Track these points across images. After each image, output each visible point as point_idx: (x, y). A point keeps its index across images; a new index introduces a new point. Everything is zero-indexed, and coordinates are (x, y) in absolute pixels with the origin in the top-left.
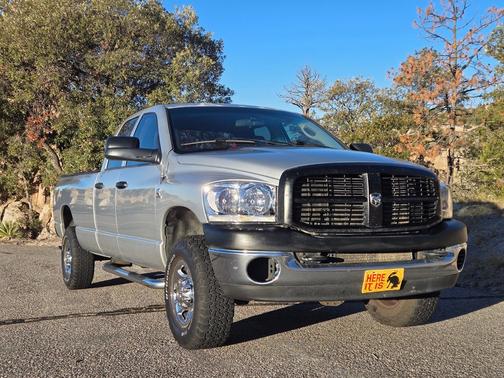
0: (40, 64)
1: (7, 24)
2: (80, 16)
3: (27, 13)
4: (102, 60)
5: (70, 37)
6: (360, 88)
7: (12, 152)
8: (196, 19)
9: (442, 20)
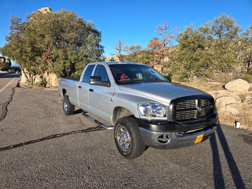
0: (47, 36)
1: (35, 22)
2: (58, 22)
3: (41, 19)
4: (66, 36)
5: (56, 28)
6: (138, 47)
7: (37, 61)
8: (93, 24)
9: (162, 30)
